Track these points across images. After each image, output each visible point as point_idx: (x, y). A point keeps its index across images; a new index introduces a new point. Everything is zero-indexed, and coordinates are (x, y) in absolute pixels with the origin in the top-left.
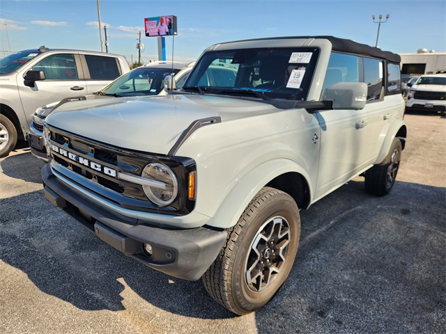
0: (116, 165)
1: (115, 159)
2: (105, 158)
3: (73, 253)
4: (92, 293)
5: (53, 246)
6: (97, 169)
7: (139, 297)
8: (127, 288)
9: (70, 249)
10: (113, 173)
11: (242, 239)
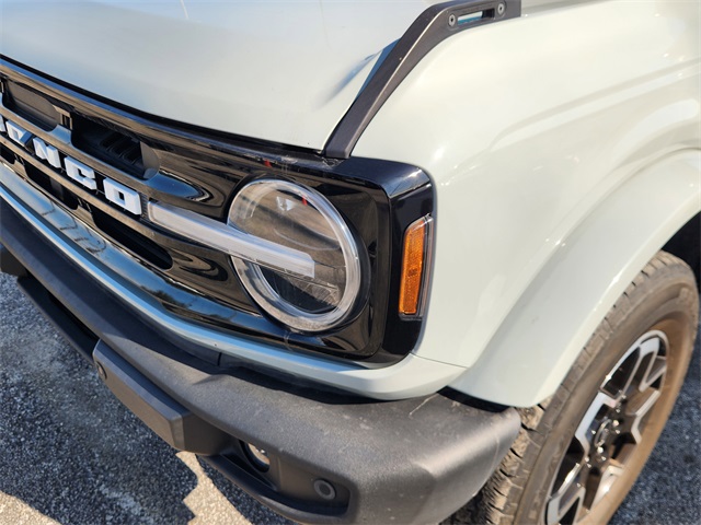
0: (140, 176)
1: (136, 154)
2: (106, 145)
3: (71, 372)
4: (115, 495)
5: (23, 351)
6: (84, 182)
7: (235, 512)
8: (204, 482)
9: (63, 359)
10: (132, 203)
11: (556, 423)
